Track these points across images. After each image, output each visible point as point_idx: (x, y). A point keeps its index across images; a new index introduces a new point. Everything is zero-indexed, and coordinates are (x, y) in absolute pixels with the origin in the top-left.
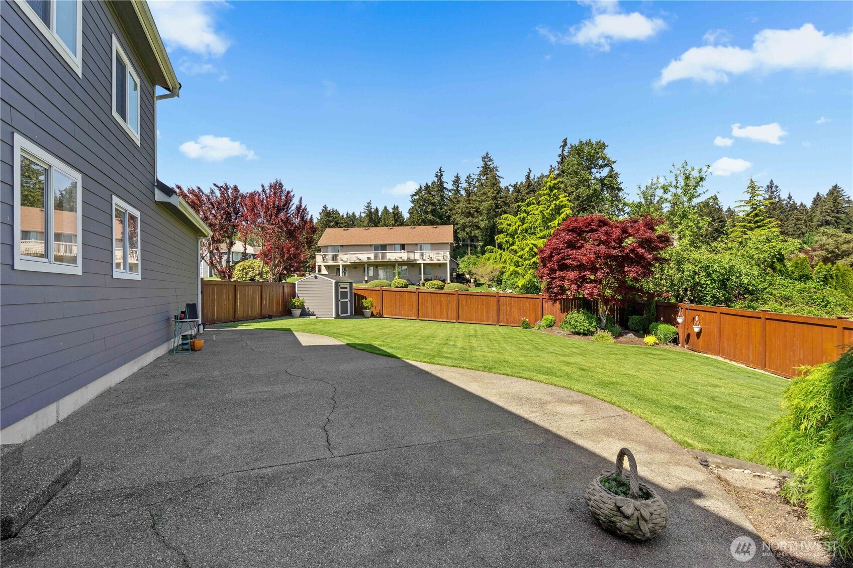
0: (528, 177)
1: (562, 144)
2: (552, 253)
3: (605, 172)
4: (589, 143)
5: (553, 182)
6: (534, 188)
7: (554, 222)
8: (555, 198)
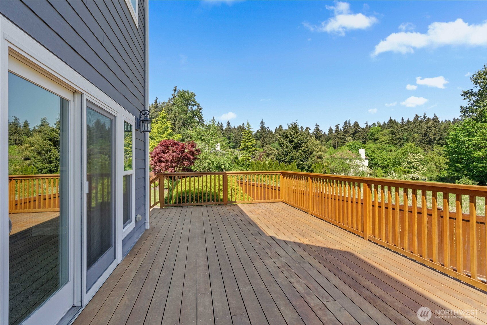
0: (156, 102)
1: (174, 89)
2: (155, 155)
3: (195, 108)
4: (188, 92)
5: (164, 115)
6: (159, 109)
7: (164, 135)
8: (165, 122)
